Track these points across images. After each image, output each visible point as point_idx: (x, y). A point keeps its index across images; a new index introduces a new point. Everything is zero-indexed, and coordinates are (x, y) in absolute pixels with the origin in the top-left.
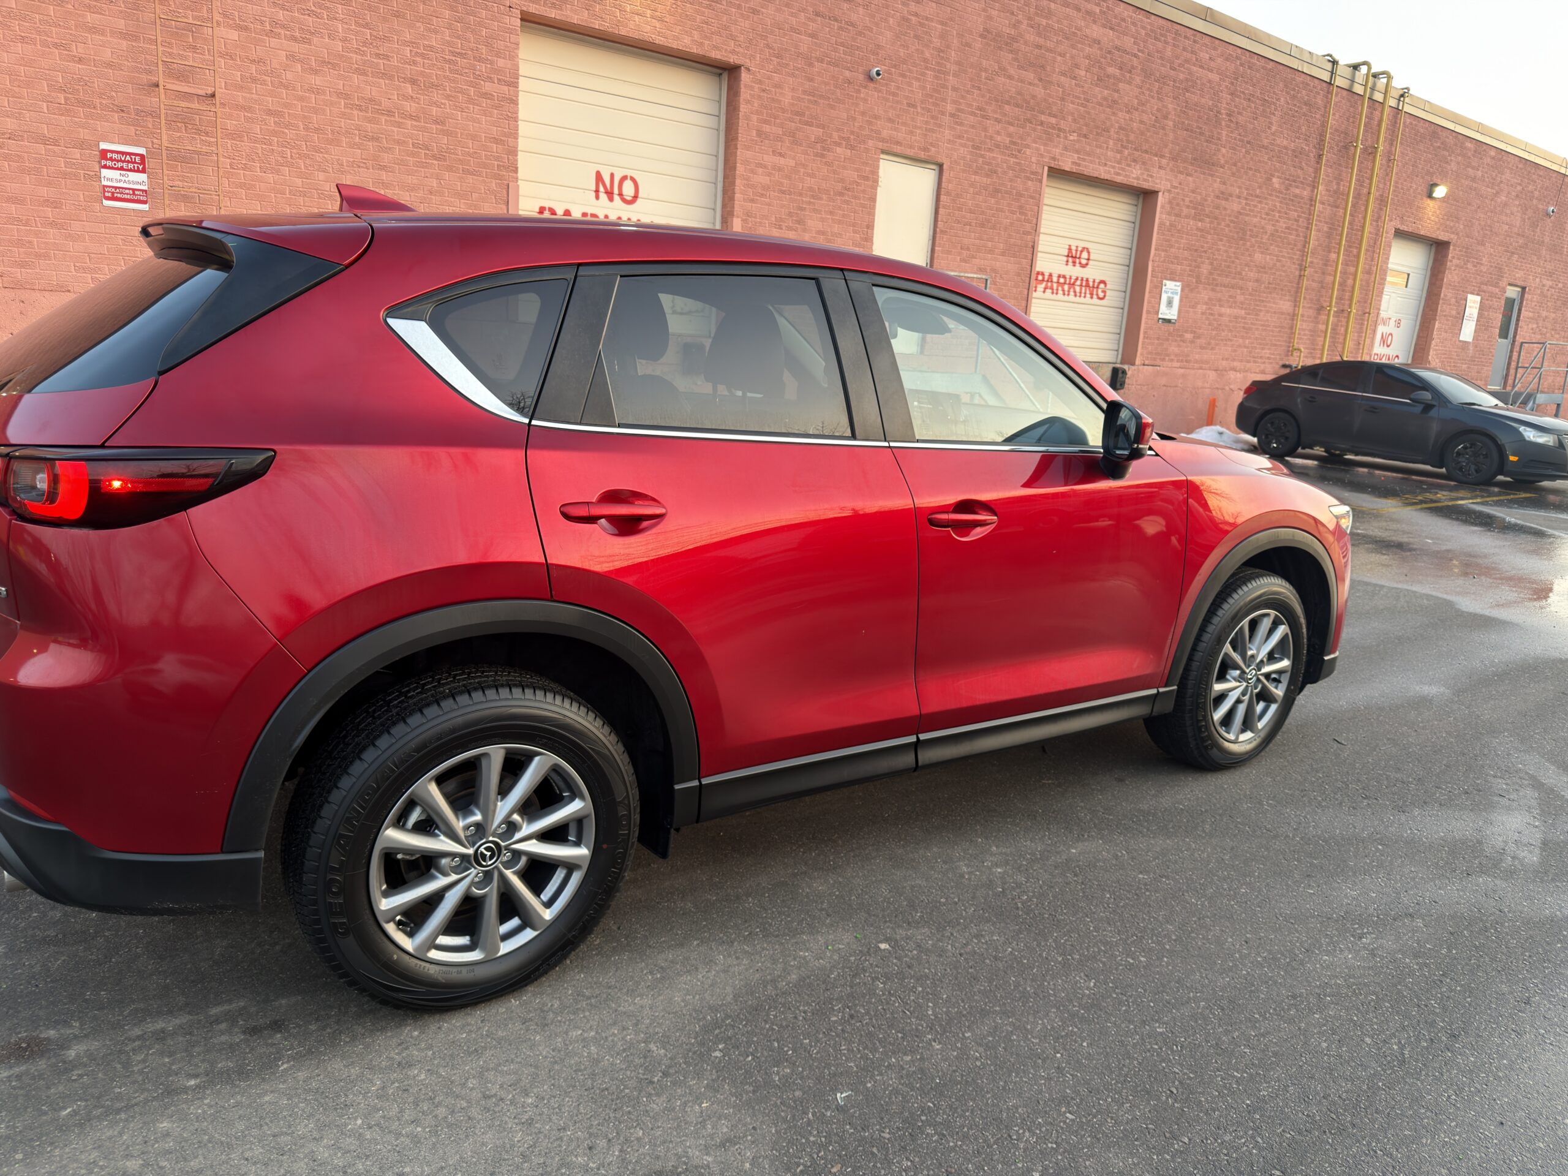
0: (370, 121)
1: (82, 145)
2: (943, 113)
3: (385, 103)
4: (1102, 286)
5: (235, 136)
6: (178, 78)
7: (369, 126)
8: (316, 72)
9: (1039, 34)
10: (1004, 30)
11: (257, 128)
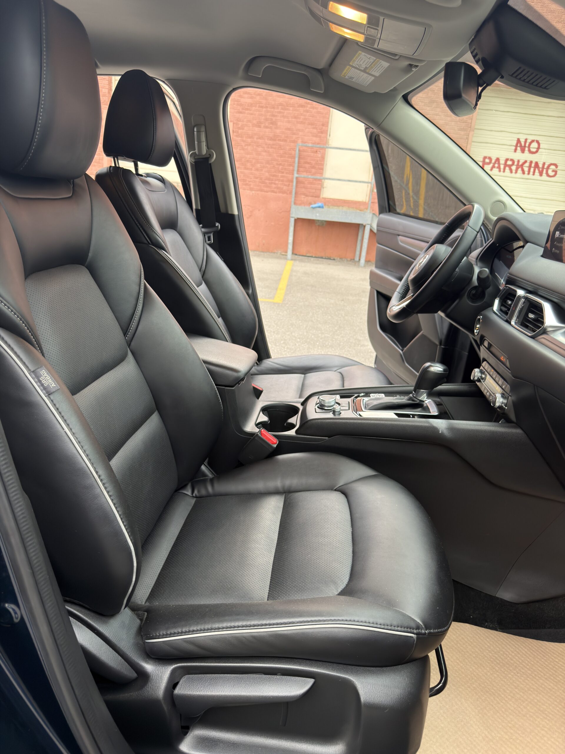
4: (553, 167)
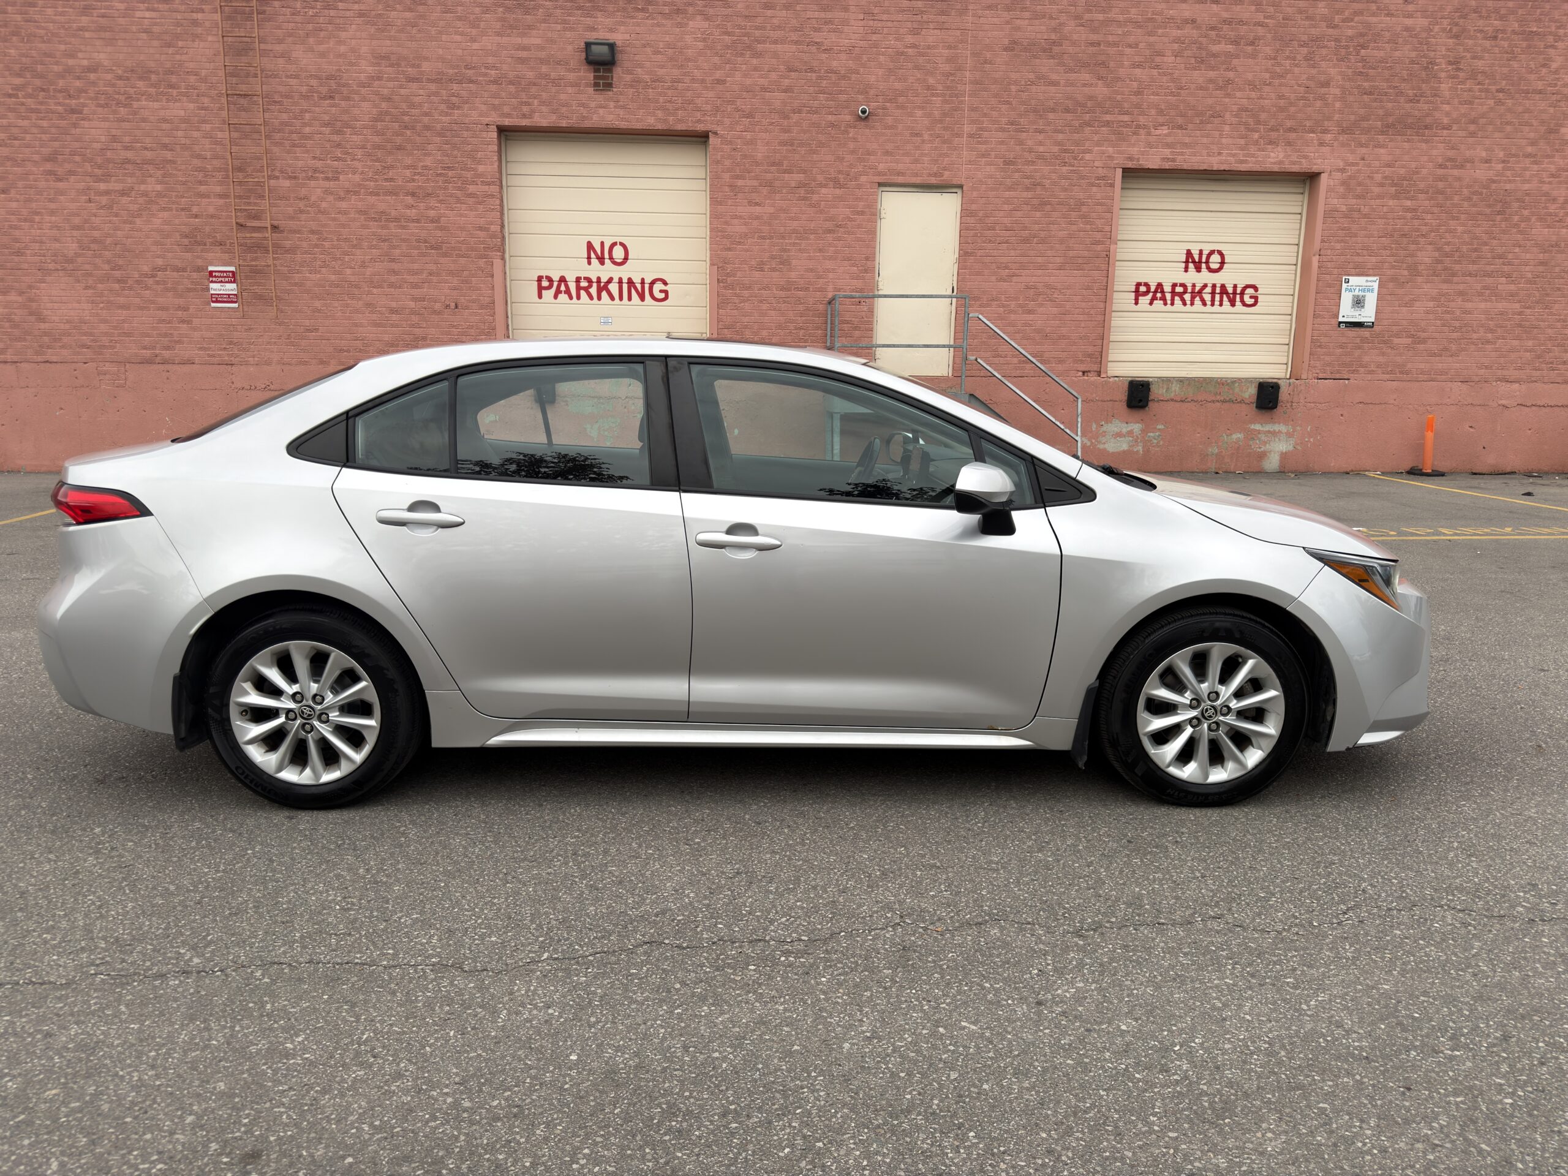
0: (383, 227)
1: (199, 269)
2: (958, 135)
3: (394, 213)
4: (1250, 291)
5: (292, 250)
6: (254, 219)
7: (381, 231)
8: (343, 199)
9: (1094, 31)
10: (1039, 36)
11: (305, 244)
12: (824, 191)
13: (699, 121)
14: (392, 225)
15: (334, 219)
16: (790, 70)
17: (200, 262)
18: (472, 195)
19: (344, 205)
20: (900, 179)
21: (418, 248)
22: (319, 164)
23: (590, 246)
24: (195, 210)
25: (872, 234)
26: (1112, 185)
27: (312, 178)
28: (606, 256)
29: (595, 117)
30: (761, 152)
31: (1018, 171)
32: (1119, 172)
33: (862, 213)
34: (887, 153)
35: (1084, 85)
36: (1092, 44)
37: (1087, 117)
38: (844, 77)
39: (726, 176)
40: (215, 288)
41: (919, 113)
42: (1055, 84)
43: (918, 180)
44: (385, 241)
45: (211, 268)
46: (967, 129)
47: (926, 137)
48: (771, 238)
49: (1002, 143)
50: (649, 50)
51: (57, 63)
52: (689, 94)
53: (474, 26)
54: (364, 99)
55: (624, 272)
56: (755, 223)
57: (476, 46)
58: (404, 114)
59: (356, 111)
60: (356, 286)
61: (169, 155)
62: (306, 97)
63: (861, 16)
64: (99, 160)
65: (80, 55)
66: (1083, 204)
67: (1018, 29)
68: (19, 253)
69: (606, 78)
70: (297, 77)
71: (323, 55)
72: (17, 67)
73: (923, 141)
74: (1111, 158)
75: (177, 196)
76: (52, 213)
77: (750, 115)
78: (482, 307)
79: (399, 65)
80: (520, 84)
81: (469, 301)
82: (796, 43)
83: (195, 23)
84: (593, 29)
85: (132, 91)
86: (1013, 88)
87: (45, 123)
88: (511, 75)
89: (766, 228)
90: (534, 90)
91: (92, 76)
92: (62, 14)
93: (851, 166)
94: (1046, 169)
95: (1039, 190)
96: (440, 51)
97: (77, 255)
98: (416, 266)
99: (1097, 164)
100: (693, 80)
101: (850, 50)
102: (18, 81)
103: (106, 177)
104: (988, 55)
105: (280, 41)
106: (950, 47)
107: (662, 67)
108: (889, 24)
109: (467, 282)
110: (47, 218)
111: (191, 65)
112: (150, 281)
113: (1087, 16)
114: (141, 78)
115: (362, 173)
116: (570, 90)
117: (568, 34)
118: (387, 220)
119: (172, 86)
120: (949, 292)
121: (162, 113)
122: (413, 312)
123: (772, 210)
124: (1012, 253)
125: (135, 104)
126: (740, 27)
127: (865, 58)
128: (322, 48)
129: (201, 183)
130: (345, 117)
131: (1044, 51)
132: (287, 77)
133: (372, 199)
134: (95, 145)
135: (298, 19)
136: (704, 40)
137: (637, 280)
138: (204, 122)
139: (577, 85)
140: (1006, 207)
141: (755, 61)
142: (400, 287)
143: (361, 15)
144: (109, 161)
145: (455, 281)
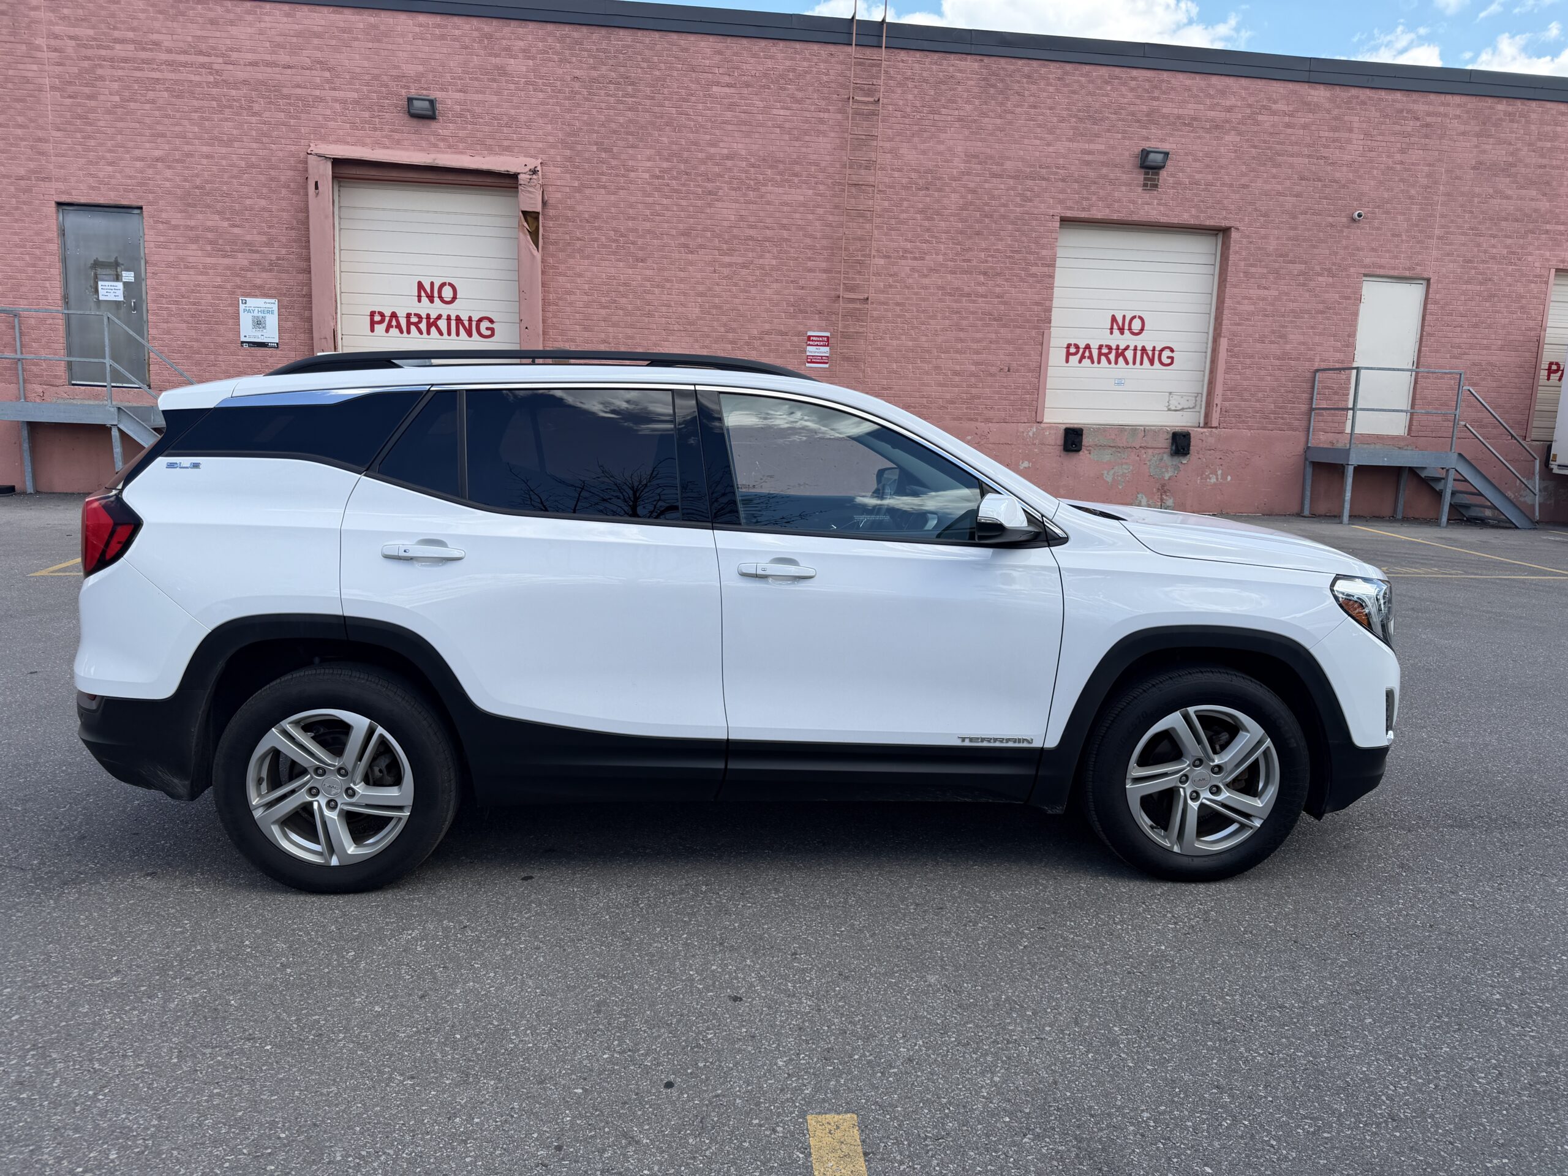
0: (956, 301)
1: (799, 334)
2: (1430, 237)
3: (966, 289)
5: (878, 320)
6: (850, 291)
7: (955, 305)
8: (926, 276)
9: (1542, 156)
10: (1500, 159)
11: (890, 314)
12: (1320, 279)
13: (1225, 218)
14: (964, 299)
15: (916, 294)
16: (1302, 179)
17: (801, 328)
18: (1034, 275)
19: (926, 281)
20: (1382, 272)
21: (981, 319)
22: (909, 245)
23: (1114, 319)
24: (802, 282)
25: (1356, 314)
26: (1547, 283)
27: (903, 258)
28: (1126, 327)
29: (1142, 212)
30: (1272, 245)
31: (1475, 268)
32: (1553, 271)
33: (1348, 298)
34: (1374, 250)
35: (1532, 200)
36: (1540, 167)
37: (1531, 226)
38: (1344, 186)
39: (1243, 263)
40: (812, 350)
41: (1400, 218)
42: (1508, 198)
43: (1395, 273)
44: (957, 312)
45: (810, 333)
46: (1437, 232)
47: (1404, 238)
48: (1274, 316)
49: (1464, 245)
50: (1190, 158)
51: (701, 151)
52: (1218, 195)
53: (1051, 132)
54: (954, 191)
55: (1139, 341)
56: (1261, 304)
57: (1051, 149)
58: (987, 204)
59: (946, 201)
60: (929, 352)
61: (785, 234)
62: (906, 188)
63: (1362, 137)
64: (726, 236)
65: (721, 145)
66: (1522, 297)
67: (1484, 152)
68: (650, 315)
69: (1154, 180)
70: (900, 170)
71: (924, 152)
72: (665, 153)
73: (1402, 241)
74: (1548, 260)
75: (788, 270)
76: (681, 280)
77: (1266, 215)
78: (1030, 371)
79: (986, 163)
80: (1083, 182)
81: (1020, 366)
82: (1309, 156)
83: (822, 121)
84: (1147, 139)
85: (761, 177)
86: (1476, 200)
87: (684, 203)
88: (1076, 174)
89: (1269, 308)
90: (1093, 188)
91: (729, 163)
92: (710, 109)
93: (1343, 259)
94: (1496, 267)
95: (1490, 285)
96: (1022, 153)
97: (699, 318)
98: (979, 335)
99: (1537, 264)
100: (1223, 184)
101: (1350, 165)
102: (665, 165)
103: (730, 252)
104: (1458, 172)
105: (891, 140)
106: (1430, 165)
107: (1200, 172)
108: (1384, 144)
109: (1020, 349)
110: (676, 286)
111: (814, 157)
112: (757, 343)
113: (1539, 144)
114: (771, 167)
115: (945, 254)
116: (1124, 188)
117: (1127, 142)
118: (962, 295)
119: (796, 175)
120: (1410, 367)
121: (785, 198)
122: (972, 374)
123: (1276, 293)
124: (1465, 335)
125: (763, 189)
126: (1265, 142)
127: (1362, 171)
128: (922, 147)
129: (810, 259)
130: (936, 206)
131: (1503, 170)
132: (893, 170)
133: (949, 277)
134: (725, 223)
135: (907, 121)
136: (1235, 151)
137: (1149, 348)
138: (819, 206)
139: (1129, 185)
140: (1463, 298)
141: (1274, 170)
142: (964, 353)
143: (960, 119)
144: (735, 237)
145: (1010, 348)
